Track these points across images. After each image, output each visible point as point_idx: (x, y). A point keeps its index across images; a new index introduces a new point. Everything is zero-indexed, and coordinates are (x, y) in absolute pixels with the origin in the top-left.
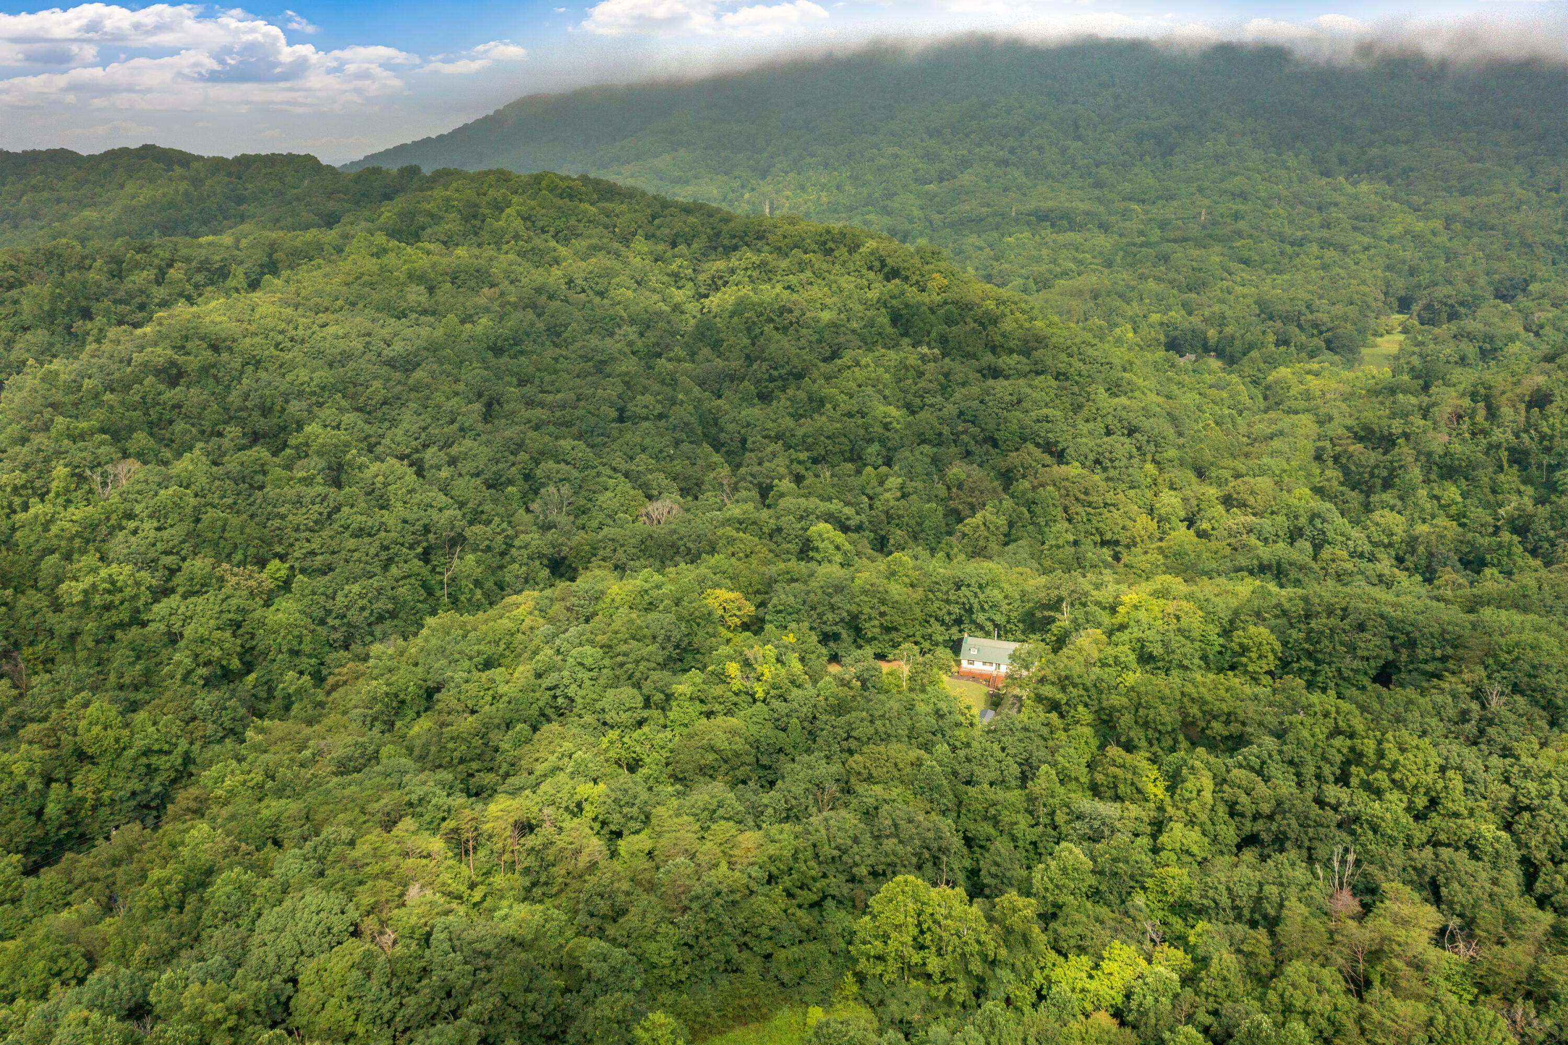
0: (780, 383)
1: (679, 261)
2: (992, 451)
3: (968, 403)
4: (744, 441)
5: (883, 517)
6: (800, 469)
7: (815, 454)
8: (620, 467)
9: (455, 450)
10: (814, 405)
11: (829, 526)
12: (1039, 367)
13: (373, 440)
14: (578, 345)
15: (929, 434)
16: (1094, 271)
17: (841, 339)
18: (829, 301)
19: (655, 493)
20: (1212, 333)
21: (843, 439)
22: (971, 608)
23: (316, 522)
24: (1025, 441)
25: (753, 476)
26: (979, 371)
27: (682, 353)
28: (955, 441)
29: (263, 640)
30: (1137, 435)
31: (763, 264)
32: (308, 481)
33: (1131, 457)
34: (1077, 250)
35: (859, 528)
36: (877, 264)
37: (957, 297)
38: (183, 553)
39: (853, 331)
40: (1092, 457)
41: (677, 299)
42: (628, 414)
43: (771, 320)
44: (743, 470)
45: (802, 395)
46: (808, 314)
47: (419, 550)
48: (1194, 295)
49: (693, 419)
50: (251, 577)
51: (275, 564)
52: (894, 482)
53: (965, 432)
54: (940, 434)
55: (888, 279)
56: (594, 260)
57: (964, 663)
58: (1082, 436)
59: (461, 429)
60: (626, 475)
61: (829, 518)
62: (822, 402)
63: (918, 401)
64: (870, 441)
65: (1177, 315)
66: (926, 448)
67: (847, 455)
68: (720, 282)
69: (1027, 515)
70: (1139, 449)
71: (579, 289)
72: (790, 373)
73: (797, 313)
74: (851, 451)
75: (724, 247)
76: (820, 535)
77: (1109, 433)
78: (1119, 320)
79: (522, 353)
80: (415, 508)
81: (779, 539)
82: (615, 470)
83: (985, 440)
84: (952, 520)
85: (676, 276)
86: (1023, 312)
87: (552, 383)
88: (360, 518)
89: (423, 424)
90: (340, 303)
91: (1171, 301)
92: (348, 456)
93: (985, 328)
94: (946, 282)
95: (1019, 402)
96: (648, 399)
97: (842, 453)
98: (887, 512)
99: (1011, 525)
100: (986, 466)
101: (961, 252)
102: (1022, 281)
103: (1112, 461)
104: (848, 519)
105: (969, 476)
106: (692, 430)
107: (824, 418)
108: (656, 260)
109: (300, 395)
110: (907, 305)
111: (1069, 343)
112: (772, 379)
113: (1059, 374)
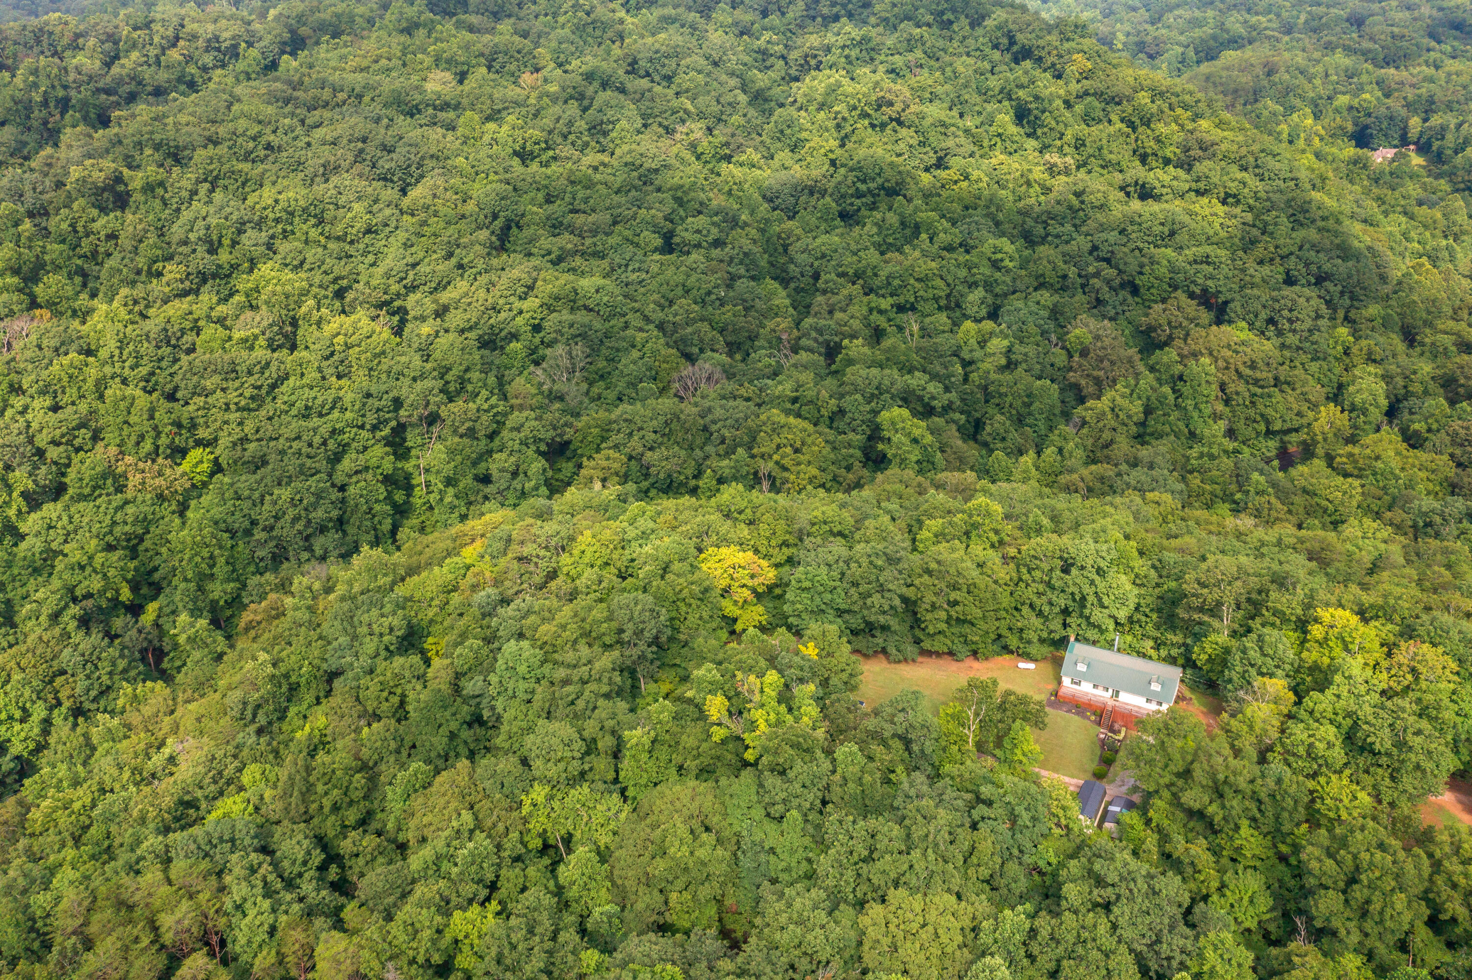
0: (869, 199)
1: (766, 36)
2: (1130, 299)
3: (1104, 236)
4: (816, 276)
5: (980, 396)
6: (882, 321)
7: (901, 300)
8: (653, 317)
9: (445, 297)
10: (908, 232)
11: (906, 413)
12: (1202, 185)
13: (344, 283)
14: (626, 148)
15: (1051, 277)
16: (1269, 38)
17: (950, 143)
18: (940, 90)
19: (695, 350)
20: (1415, 123)
21: (939, 282)
22: (1084, 598)
23: (252, 398)
24: (1176, 288)
25: (820, 331)
26: (1122, 188)
27: (756, 157)
28: (1083, 286)
29: (164, 564)
30: (1327, 284)
31: (865, 40)
32: (248, 344)
33: (1318, 317)
34: (1249, 11)
35: (948, 408)
36: (1005, 41)
37: (1102, 87)
38: (77, 442)
39: (967, 131)
40: (1263, 315)
41: (760, 84)
42: (676, 240)
43: (865, 115)
44: (809, 321)
45: (892, 219)
46: (913, 108)
47: (386, 431)
48: (1392, 71)
49: (755, 249)
50: (160, 474)
51: (195, 454)
52: (998, 344)
53: (1097, 274)
54: (1065, 277)
55: (1017, 61)
56: (663, 36)
57: (1066, 681)
58: (1253, 285)
59: (460, 266)
60: (661, 327)
61: (907, 398)
62: (917, 229)
63: (1039, 230)
64: (973, 285)
65: (1370, 97)
66: (1046, 297)
67: (943, 302)
68: (813, 62)
69: (1171, 397)
70: (1328, 303)
71: (642, 73)
72: (882, 187)
73: (898, 107)
74: (948, 296)
75: (824, 18)
76: (893, 423)
77: (1290, 281)
78: (1297, 102)
79: (555, 158)
80: (384, 377)
81: (842, 425)
82: (647, 319)
83: (1122, 286)
84: (1070, 397)
85: (764, 53)
86: (1186, 107)
87: (586, 200)
88: (307, 393)
89: (410, 260)
90: (341, 96)
91: (1364, 78)
92: (304, 309)
93: (1134, 129)
94: (1089, 65)
95: (1172, 234)
96: (701, 221)
97: (936, 299)
98: (985, 388)
99: (1148, 411)
100: (1121, 320)
101: (1112, 13)
102: (1181, 50)
103: (1290, 321)
104: (933, 398)
105: (1097, 338)
106: (754, 262)
107: (917, 254)
108: (742, 33)
109: (259, 225)
110: (1037, 98)
111: (1244, 151)
112: (859, 195)
113: (1228, 195)
